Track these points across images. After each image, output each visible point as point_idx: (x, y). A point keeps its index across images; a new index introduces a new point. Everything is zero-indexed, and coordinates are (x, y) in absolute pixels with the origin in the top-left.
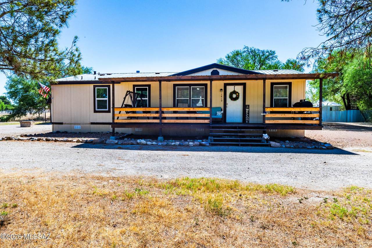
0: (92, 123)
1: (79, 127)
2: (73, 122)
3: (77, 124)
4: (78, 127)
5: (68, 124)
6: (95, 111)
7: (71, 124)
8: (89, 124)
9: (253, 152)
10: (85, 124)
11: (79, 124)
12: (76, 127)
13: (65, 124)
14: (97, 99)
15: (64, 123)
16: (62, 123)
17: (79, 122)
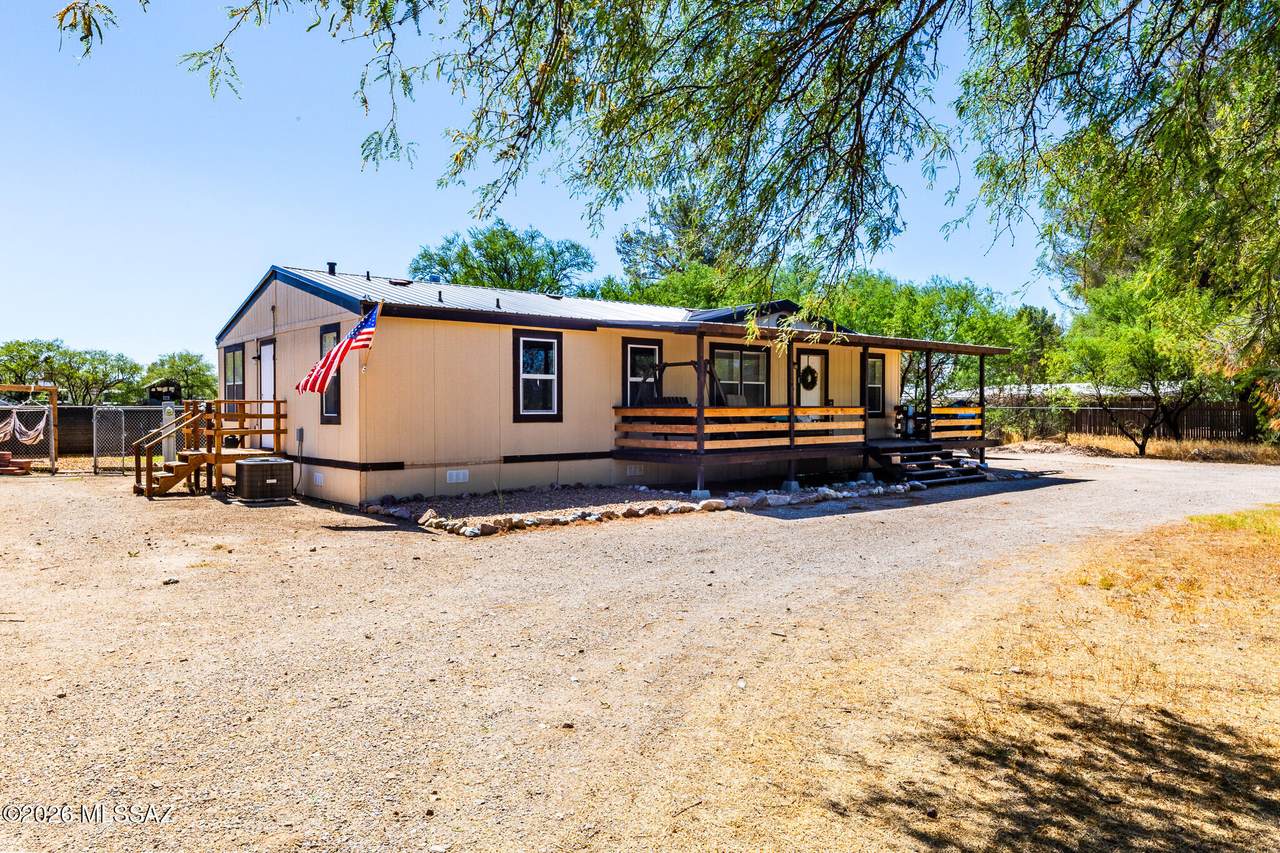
0: (508, 460)
1: (464, 474)
2: (442, 458)
3: (458, 464)
4: (457, 476)
5: (424, 466)
6: (518, 418)
7: (434, 466)
8: (495, 462)
9: (986, 495)
10: (484, 463)
11: (465, 464)
12: (451, 475)
13: (413, 466)
14: (523, 376)
15: (407, 462)
16: (399, 466)
17: (464, 458)
